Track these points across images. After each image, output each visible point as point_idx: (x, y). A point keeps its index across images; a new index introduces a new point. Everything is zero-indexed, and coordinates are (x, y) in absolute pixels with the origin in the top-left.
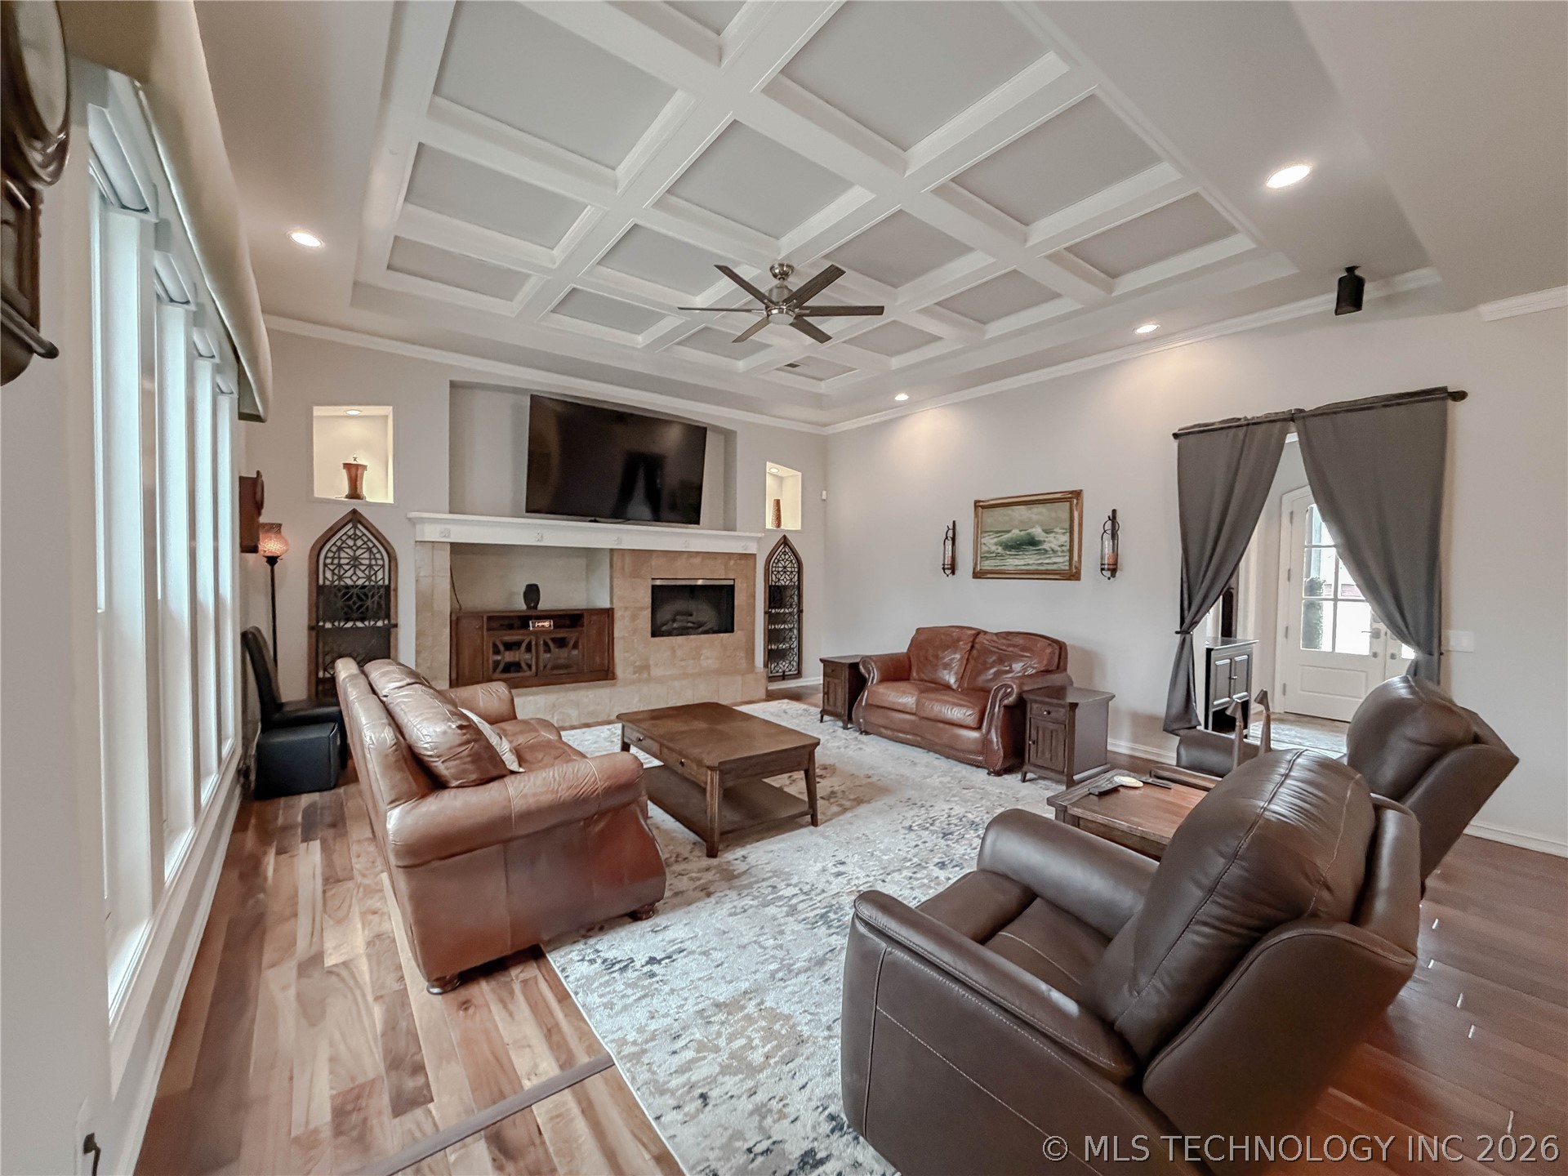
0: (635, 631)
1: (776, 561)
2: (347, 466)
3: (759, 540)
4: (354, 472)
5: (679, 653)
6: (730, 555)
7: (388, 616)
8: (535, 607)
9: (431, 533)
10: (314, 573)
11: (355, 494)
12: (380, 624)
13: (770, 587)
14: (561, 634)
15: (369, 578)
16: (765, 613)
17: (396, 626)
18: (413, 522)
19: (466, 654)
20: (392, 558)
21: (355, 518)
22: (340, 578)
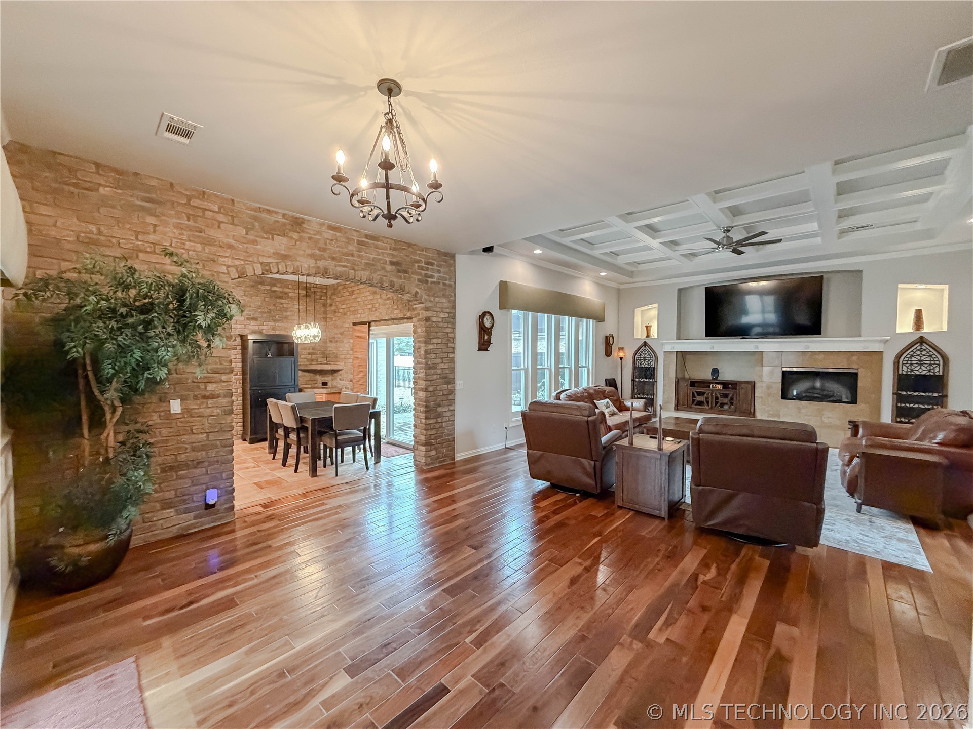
0: (769, 395)
1: (909, 356)
2: (647, 327)
3: (886, 341)
4: (648, 328)
5: (803, 411)
6: (852, 353)
7: (654, 378)
8: (716, 379)
9: (668, 348)
10: (634, 363)
11: (648, 336)
12: (651, 380)
13: (899, 375)
14: (726, 392)
15: (648, 364)
16: (894, 394)
17: (656, 381)
18: (663, 344)
19: (681, 394)
20: (656, 357)
21: (645, 344)
22: (640, 364)
